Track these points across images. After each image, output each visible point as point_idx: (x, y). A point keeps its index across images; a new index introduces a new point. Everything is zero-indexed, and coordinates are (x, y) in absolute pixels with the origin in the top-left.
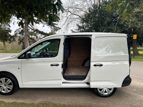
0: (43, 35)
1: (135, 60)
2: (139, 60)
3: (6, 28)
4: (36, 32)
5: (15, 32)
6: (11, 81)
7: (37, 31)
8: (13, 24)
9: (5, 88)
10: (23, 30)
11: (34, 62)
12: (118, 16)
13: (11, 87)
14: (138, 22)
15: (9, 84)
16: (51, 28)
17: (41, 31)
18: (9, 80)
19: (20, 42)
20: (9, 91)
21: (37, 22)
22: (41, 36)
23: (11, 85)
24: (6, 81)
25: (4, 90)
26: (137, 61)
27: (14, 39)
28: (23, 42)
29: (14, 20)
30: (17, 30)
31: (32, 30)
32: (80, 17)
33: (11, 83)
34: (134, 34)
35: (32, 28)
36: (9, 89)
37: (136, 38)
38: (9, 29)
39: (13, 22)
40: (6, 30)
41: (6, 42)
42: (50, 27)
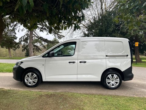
0: (47, 42)
1: (137, 66)
2: (141, 66)
3: (12, 35)
4: (40, 40)
5: (20, 39)
6: (36, 76)
7: (41, 38)
8: (18, 31)
9: (31, 81)
10: (27, 37)
11: (55, 60)
12: (121, 25)
13: (36, 80)
14: (139, 30)
15: (34, 78)
16: (55, 36)
17: (46, 38)
18: (35, 74)
19: (24, 49)
20: (34, 84)
21: (42, 29)
22: (45, 43)
23: (36, 79)
24: (32, 76)
25: (30, 83)
26: (139, 67)
27: (18, 46)
28: (26, 49)
29: (19, 27)
30: (22, 37)
31: (37, 37)
32: (84, 25)
33: (36, 77)
34: (136, 42)
35: (37, 36)
36: (34, 82)
37: (138, 45)
38: (15, 36)
39: (18, 29)
40: (12, 37)
41: (11, 49)
42: (53, 35)
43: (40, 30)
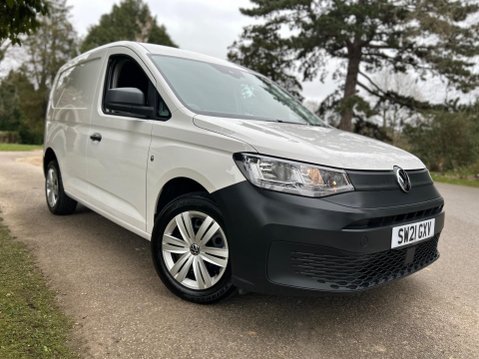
43: (392, 66)
